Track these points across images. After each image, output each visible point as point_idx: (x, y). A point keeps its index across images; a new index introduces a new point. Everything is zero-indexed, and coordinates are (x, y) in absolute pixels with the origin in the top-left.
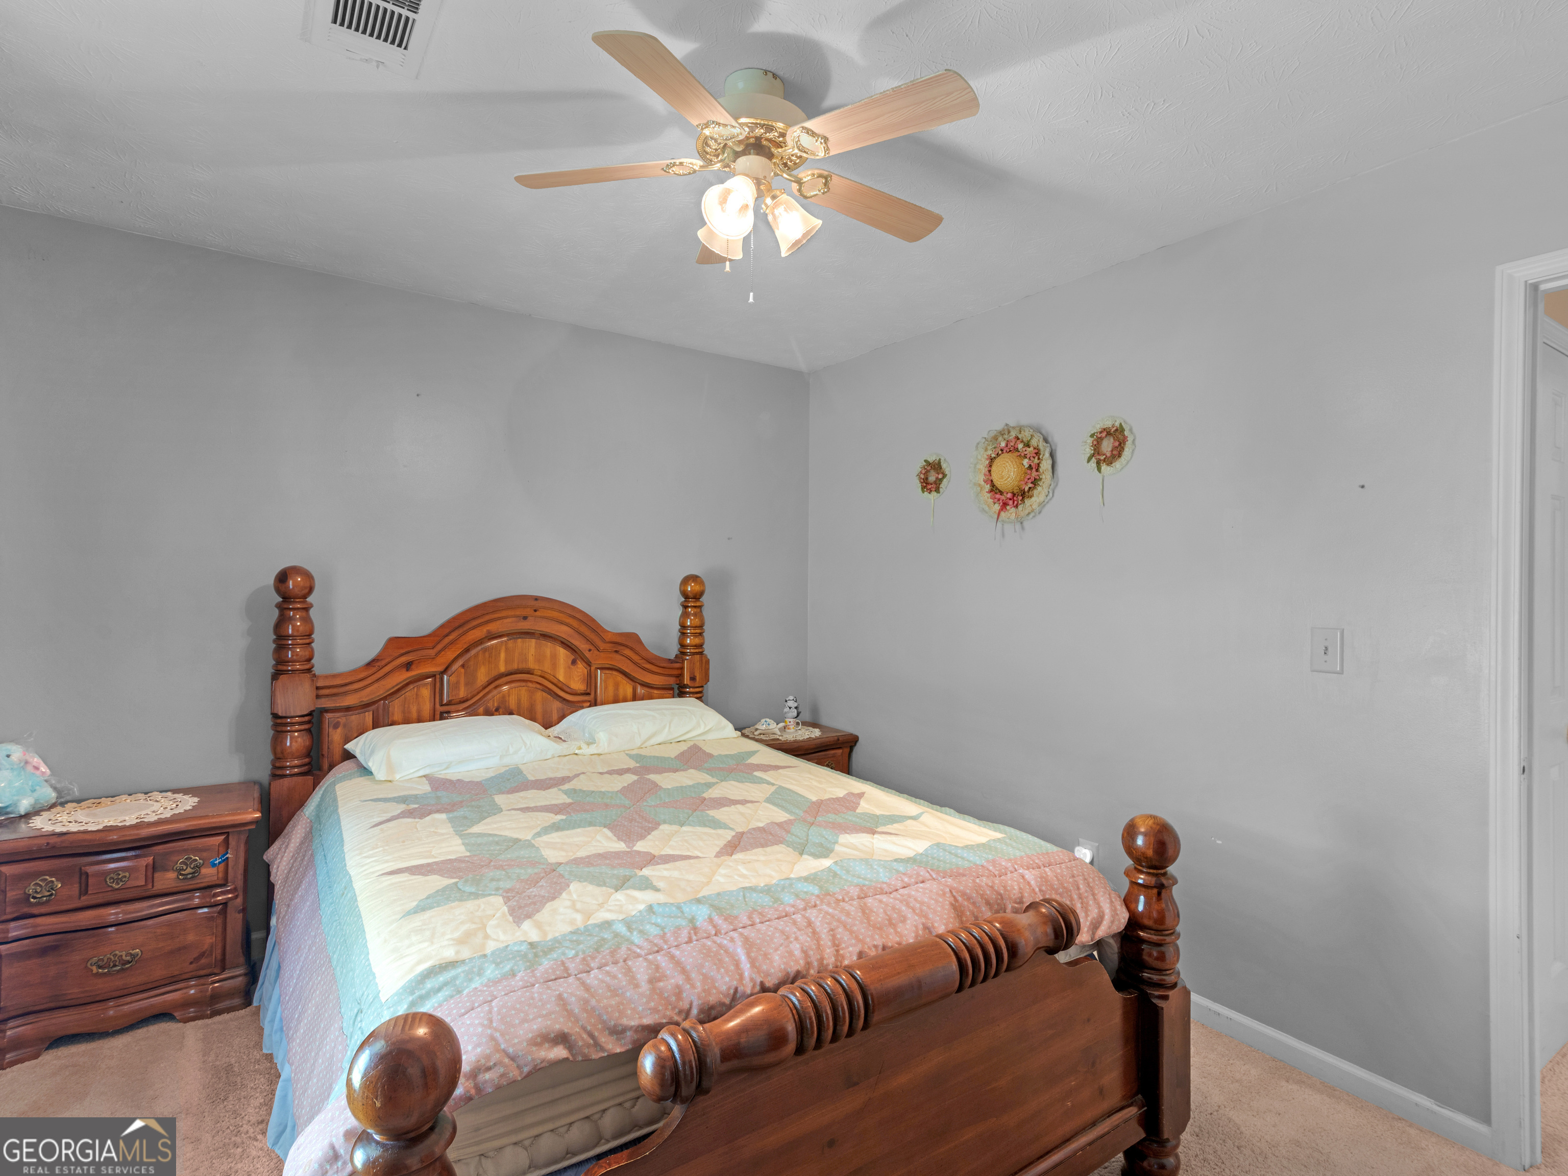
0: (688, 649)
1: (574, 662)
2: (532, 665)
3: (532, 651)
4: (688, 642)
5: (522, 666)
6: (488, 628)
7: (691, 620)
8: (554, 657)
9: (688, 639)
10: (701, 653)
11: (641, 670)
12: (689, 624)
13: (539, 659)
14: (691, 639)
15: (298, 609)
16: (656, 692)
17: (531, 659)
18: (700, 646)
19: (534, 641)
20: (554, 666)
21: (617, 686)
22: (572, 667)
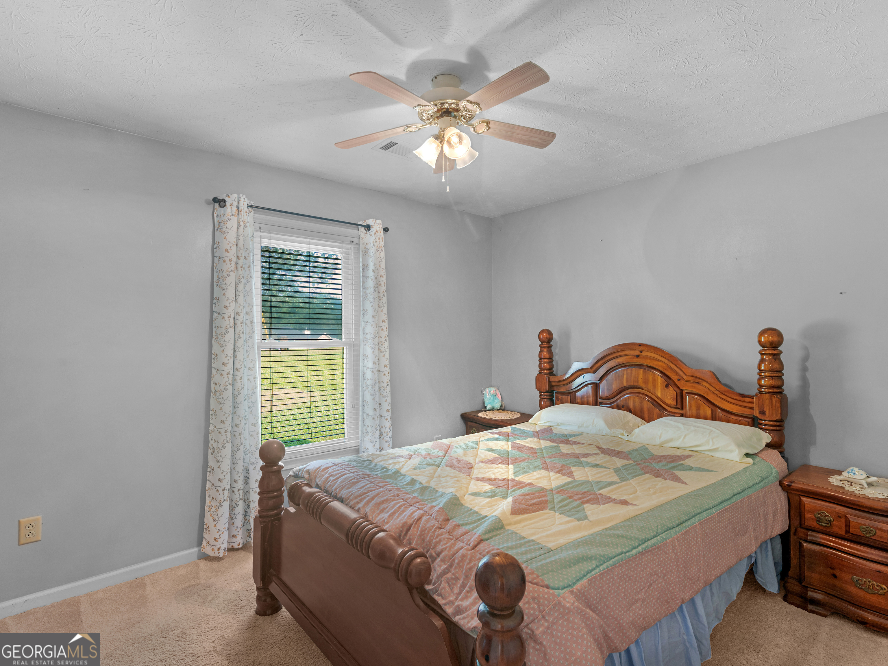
0: (763, 388)
1: (667, 386)
2: (641, 385)
3: (641, 376)
4: (763, 383)
5: (636, 384)
6: (618, 361)
7: (765, 365)
8: (654, 381)
9: (763, 380)
10: (781, 393)
11: (720, 399)
12: (763, 368)
13: (646, 381)
14: (765, 381)
15: (545, 347)
16: (733, 417)
17: (641, 381)
18: (780, 387)
19: (642, 370)
20: (655, 387)
21: (698, 408)
22: (665, 388)
